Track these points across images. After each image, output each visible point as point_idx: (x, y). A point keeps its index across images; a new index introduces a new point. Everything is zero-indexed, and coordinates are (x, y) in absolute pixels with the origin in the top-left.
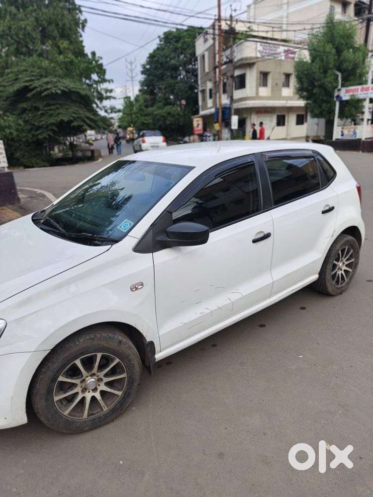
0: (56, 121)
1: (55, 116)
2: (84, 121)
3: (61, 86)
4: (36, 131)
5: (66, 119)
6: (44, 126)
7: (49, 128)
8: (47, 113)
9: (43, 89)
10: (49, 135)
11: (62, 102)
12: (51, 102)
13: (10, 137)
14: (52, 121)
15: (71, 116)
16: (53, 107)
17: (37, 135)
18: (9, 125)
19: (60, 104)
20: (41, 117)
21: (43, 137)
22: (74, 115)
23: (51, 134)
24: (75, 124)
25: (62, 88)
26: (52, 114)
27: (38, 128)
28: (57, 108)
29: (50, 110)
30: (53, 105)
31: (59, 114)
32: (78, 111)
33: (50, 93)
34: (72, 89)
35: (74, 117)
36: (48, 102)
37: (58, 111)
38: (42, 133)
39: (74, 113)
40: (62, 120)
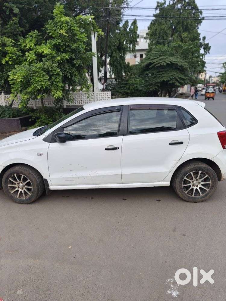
0: (161, 81)
1: (161, 78)
2: (177, 80)
3: (168, 61)
4: (150, 86)
5: (166, 80)
6: (154, 84)
7: (156, 85)
8: (157, 76)
9: (158, 63)
10: (156, 88)
11: (166, 70)
12: (161, 70)
13: (136, 89)
14: (158, 81)
15: (169, 78)
16: (161, 73)
17: (150, 88)
18: (137, 83)
19: (165, 71)
20: (154, 79)
21: (152, 89)
22: (171, 77)
23: (157, 88)
24: (171, 82)
25: (167, 62)
26: (159, 77)
27: (151, 84)
28: (163, 73)
29: (159, 74)
30: (161, 72)
31: (163, 76)
32: (174, 74)
33: (160, 65)
34: (173, 62)
35: (171, 78)
36: (159, 70)
37: (163, 75)
38: (152, 87)
39: (172, 76)
40: (163, 80)
